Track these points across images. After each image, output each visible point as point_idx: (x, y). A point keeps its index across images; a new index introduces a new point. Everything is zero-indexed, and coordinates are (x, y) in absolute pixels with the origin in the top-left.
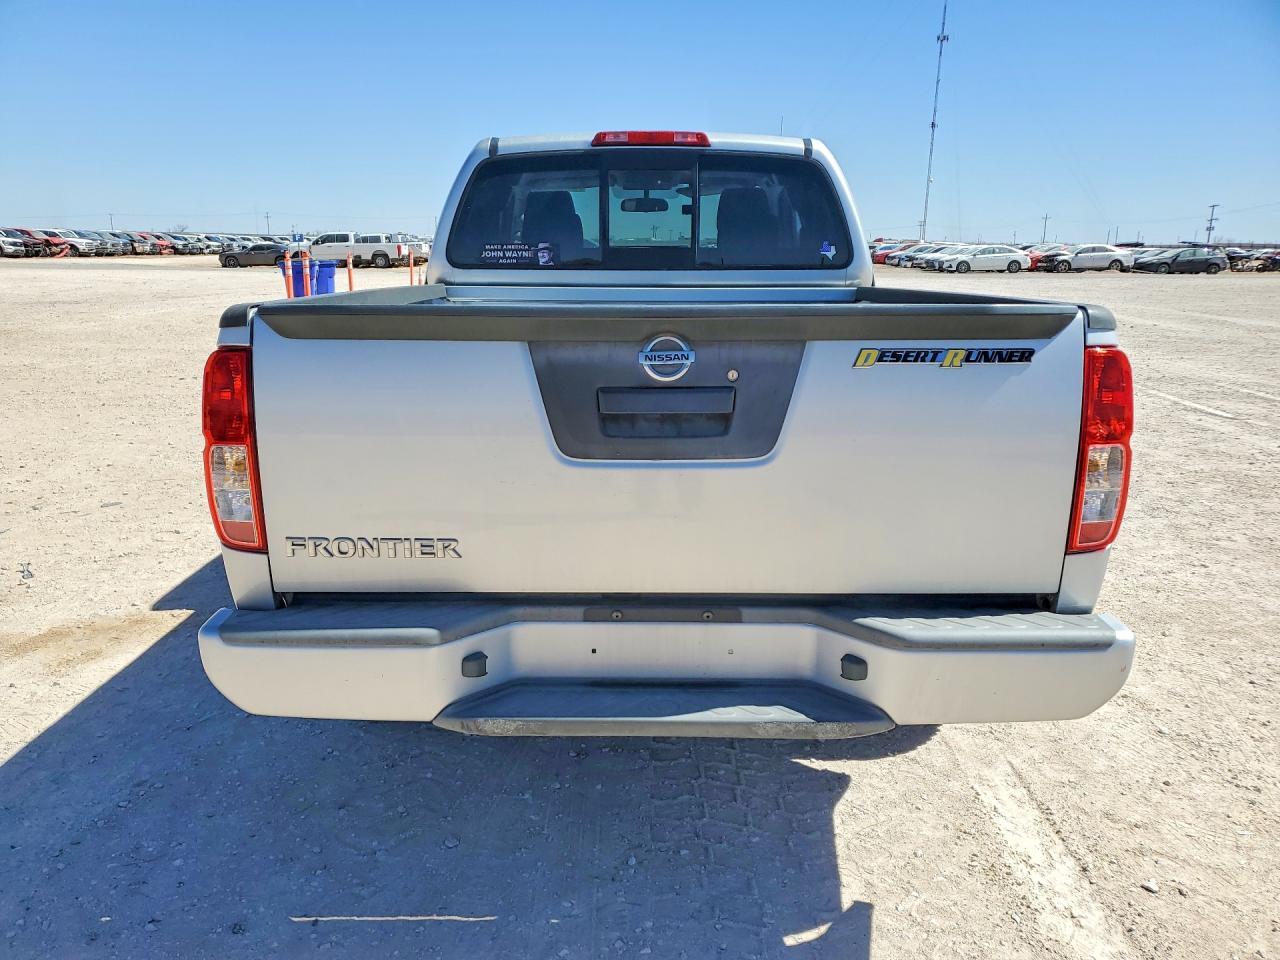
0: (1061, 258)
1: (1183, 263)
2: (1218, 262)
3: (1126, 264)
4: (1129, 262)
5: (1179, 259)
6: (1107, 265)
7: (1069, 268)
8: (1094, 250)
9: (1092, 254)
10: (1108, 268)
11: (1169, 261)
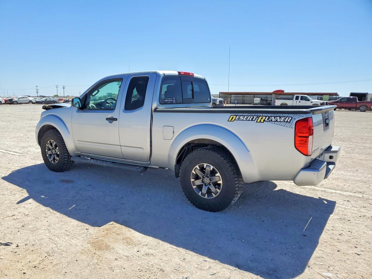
0: (14, 100)
1: (48, 101)
2: (57, 101)
3: (33, 102)
4: (34, 101)
5: (47, 100)
6: (28, 102)
7: (17, 103)
8: (23, 98)
9: (23, 99)
10: (29, 103)
11: (45, 101)
